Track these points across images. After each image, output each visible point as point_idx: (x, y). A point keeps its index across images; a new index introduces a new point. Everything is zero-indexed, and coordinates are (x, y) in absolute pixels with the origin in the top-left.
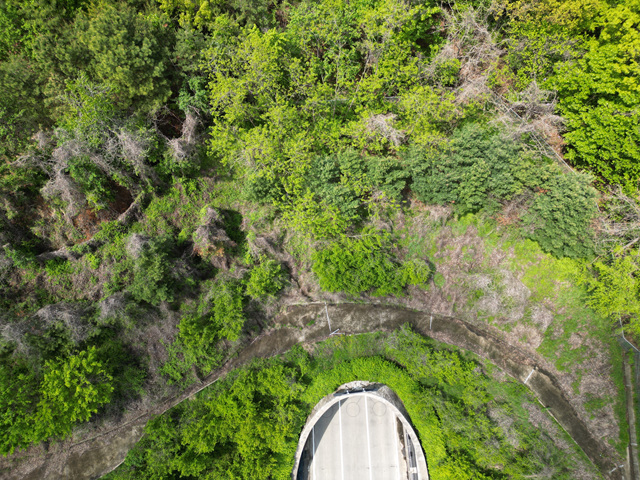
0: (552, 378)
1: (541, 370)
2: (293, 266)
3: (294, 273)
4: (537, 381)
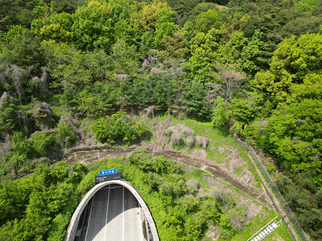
0: (216, 167)
1: (210, 166)
2: (83, 135)
3: (83, 138)
4: (209, 169)
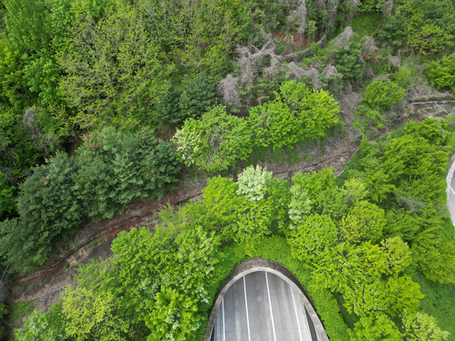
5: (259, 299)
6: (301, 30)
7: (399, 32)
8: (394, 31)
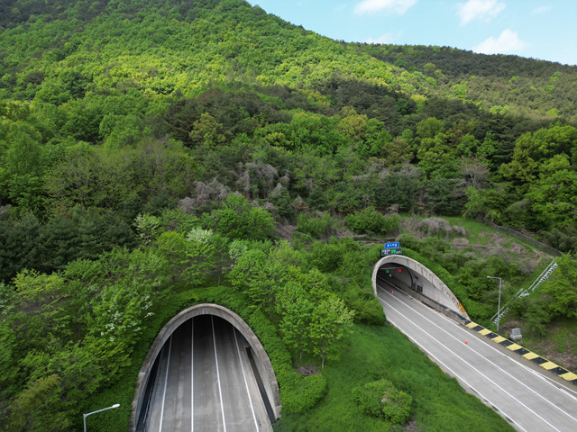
5: (207, 372)
6: (247, 189)
7: (321, 198)
8: (317, 198)
